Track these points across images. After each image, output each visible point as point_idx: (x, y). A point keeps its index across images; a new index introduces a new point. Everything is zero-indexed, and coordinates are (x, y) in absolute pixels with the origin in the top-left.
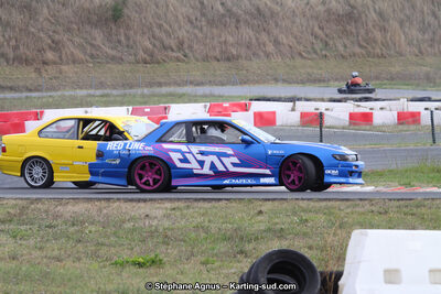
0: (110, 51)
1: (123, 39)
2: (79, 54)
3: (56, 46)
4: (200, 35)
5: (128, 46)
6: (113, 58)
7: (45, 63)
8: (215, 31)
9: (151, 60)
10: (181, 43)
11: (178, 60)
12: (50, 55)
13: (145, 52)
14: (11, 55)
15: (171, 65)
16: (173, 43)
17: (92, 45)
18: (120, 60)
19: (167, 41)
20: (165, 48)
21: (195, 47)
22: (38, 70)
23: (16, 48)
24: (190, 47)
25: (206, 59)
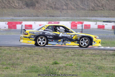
0: (82, 7)
1: (86, 3)
2: (73, 7)
3: (67, 5)
4: (108, 3)
5: (87, 5)
6: (83, 9)
7: (63, 9)
8: (113, 2)
9: (93, 9)
10: (103, 5)
11: (101, 10)
12: (65, 7)
13: (92, 7)
14: (54, 7)
15: (99, 11)
16: (100, 5)
17: (77, 5)
18: (84, 9)
19: (99, 4)
20: (98, 6)
21: (107, 6)
22: (61, 11)
23: (55, 5)
24: (105, 6)
25: (110, 10)
